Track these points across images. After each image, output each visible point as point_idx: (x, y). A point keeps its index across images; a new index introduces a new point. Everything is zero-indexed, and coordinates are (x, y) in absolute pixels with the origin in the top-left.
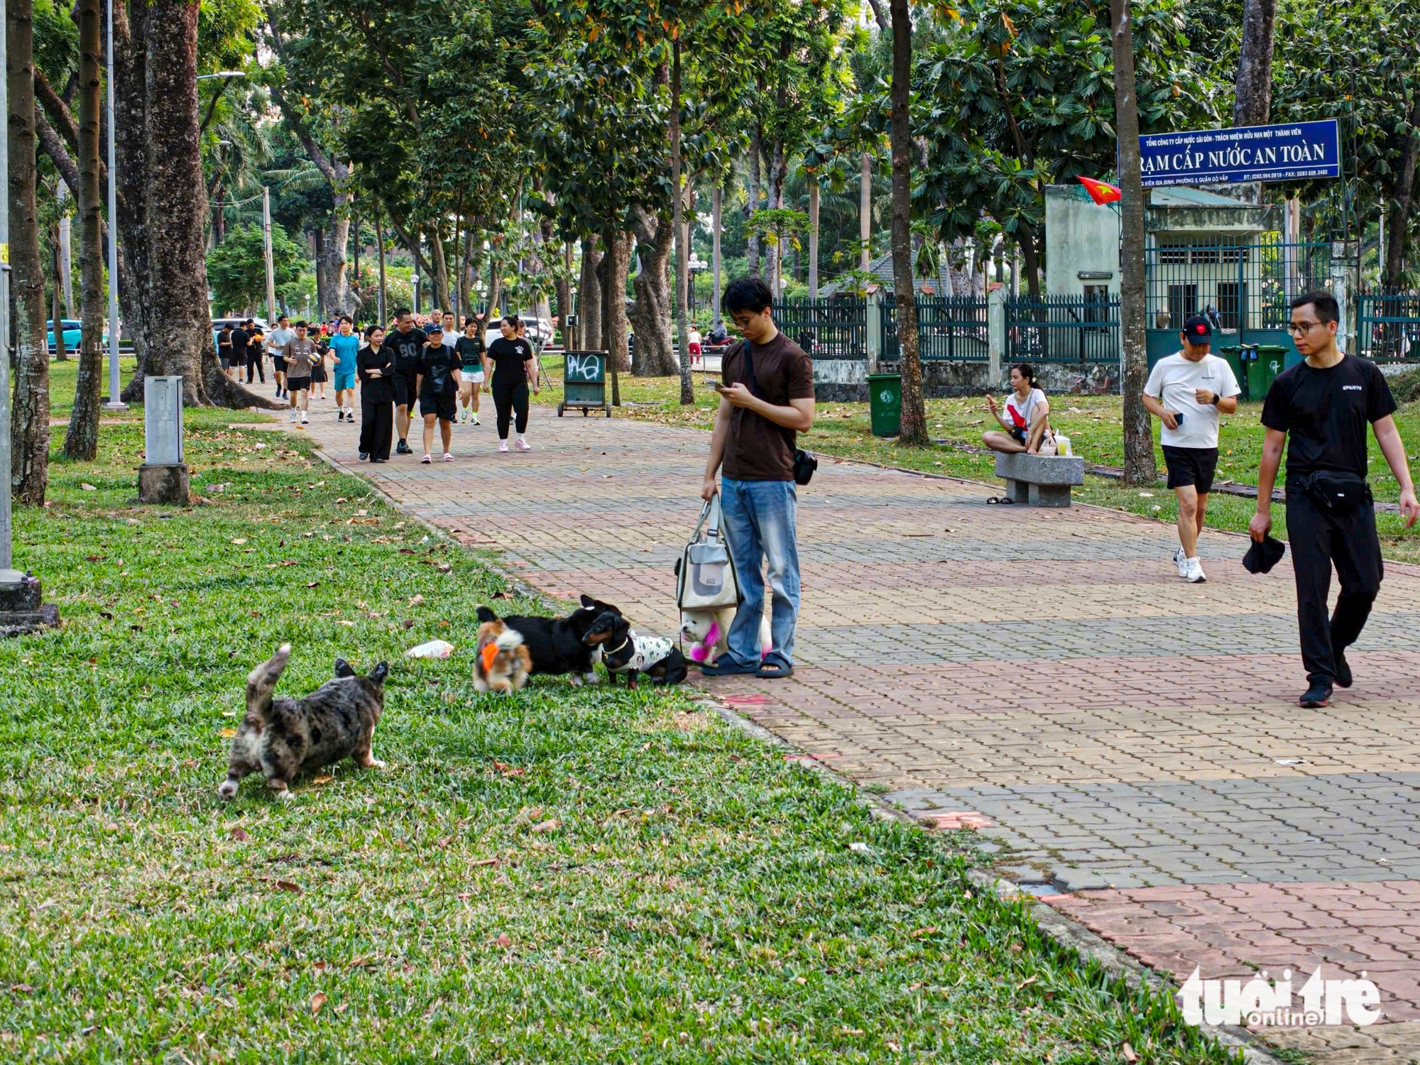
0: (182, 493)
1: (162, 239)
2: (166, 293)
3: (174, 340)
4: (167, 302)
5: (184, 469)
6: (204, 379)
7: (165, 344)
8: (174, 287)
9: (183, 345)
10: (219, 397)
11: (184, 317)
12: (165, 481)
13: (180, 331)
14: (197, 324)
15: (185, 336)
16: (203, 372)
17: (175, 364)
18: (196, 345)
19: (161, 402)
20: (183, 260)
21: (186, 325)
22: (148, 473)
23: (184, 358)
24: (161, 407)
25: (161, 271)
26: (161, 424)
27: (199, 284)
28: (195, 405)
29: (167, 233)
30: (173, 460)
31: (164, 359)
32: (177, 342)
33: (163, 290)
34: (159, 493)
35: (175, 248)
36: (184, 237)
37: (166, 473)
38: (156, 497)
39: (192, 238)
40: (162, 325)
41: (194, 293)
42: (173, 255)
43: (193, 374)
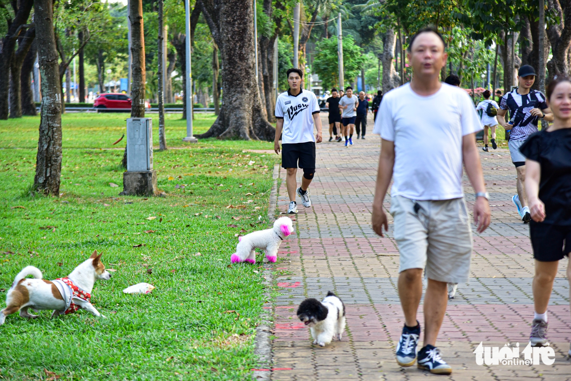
0: (149, 189)
1: (228, 41)
2: (231, 72)
3: (235, 101)
4: (232, 78)
5: (150, 174)
6: (254, 124)
7: (231, 103)
8: (236, 70)
9: (240, 104)
10: (262, 134)
11: (241, 87)
12: (139, 181)
13: (239, 96)
14: (249, 92)
15: (242, 98)
16: (253, 120)
17: (236, 115)
18: (249, 104)
19: (137, 133)
20: (241, 53)
21: (242, 92)
22: (128, 176)
23: (241, 111)
24: (137, 136)
25: (229, 59)
26: (137, 147)
27: (250, 68)
28: (247, 139)
29: (231, 37)
30: (144, 169)
31: (230, 112)
32: (237, 102)
33: (229, 71)
34: (136, 188)
35: (236, 45)
36: (242, 39)
37: (140, 176)
38: (133, 191)
39: (246, 40)
40: (229, 92)
41: (248, 73)
42: (235, 50)
43: (247, 121)
